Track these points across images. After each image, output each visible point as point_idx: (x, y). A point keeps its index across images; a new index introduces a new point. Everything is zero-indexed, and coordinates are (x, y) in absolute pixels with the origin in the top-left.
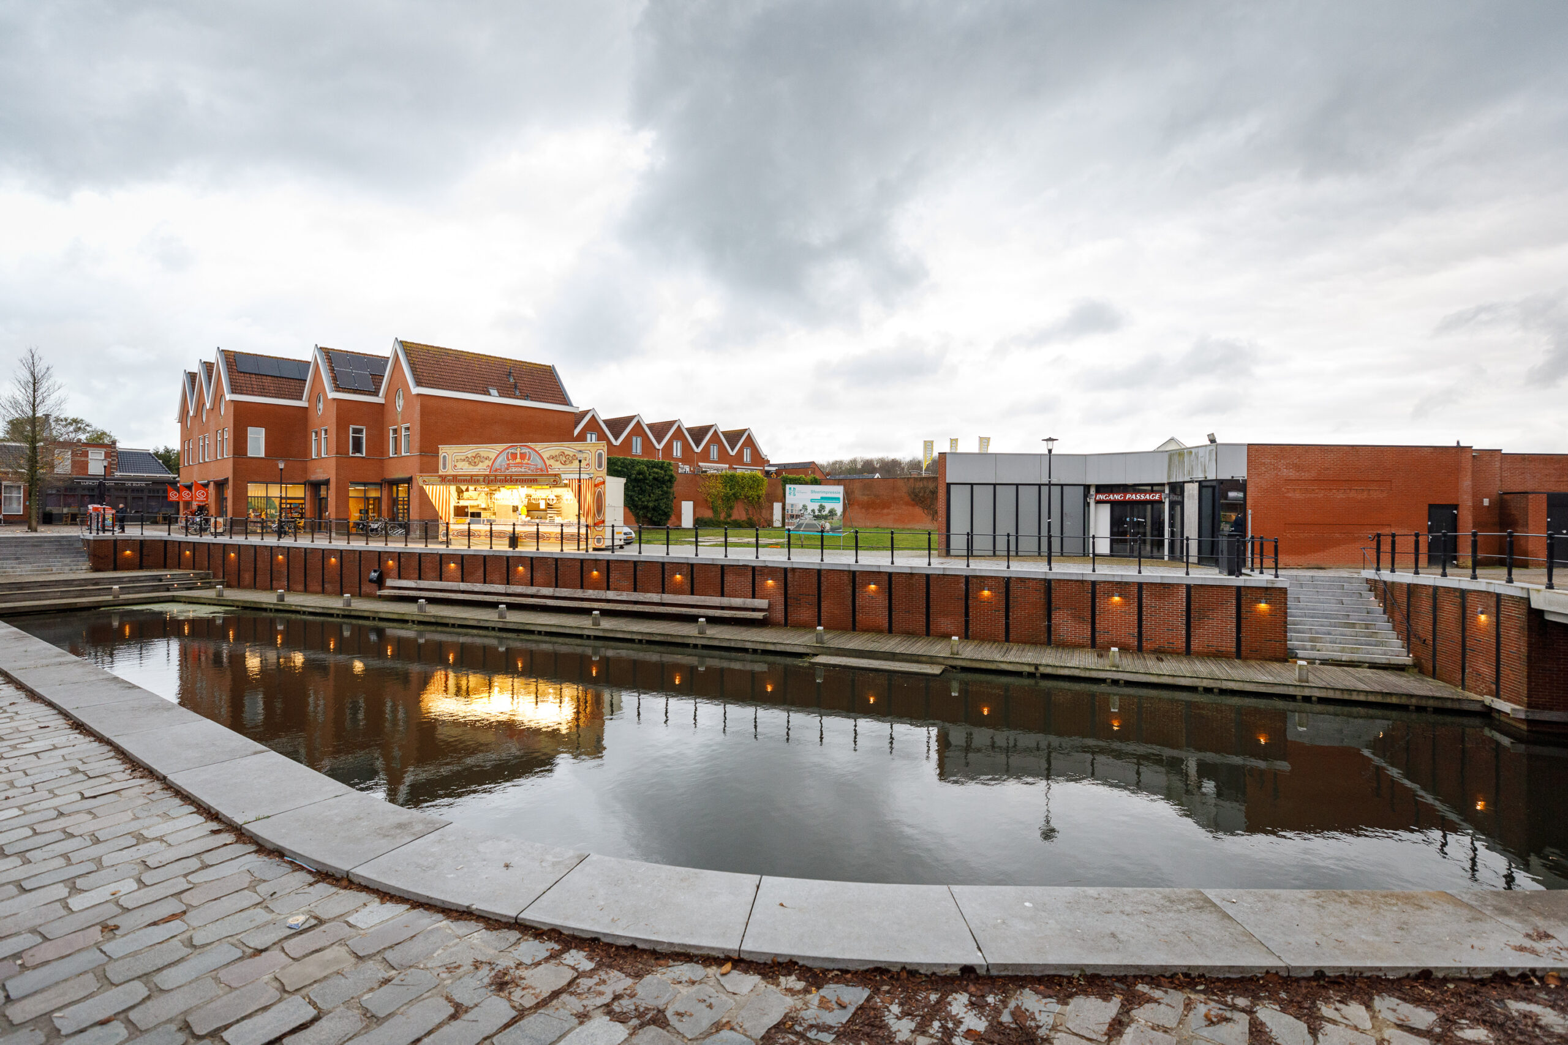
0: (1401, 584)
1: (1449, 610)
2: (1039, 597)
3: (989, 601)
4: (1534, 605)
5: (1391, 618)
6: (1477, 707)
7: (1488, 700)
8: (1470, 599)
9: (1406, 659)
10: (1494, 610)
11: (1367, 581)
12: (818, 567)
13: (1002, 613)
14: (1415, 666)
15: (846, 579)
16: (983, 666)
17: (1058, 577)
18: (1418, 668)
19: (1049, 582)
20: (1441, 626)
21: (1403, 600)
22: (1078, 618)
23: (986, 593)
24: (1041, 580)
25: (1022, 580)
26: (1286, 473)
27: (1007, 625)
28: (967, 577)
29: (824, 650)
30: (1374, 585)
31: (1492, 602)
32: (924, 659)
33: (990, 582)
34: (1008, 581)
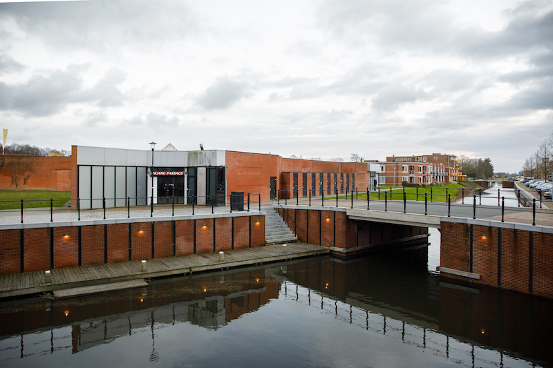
0: (292, 209)
1: (313, 218)
2: (168, 231)
3: (142, 236)
4: (347, 214)
5: (287, 222)
6: (328, 251)
7: (332, 248)
8: (323, 214)
9: (296, 238)
10: (333, 217)
11: (275, 209)
12: (21, 228)
13: (150, 242)
14: (298, 239)
15: (45, 233)
16: (163, 274)
17: (179, 219)
18: (300, 240)
19: (174, 222)
20: (310, 224)
21: (293, 216)
22: (188, 240)
23: (141, 232)
24: (170, 221)
25: (160, 222)
26: (237, 164)
27: (153, 248)
28: (130, 224)
29: (56, 287)
30: (278, 210)
31: (332, 214)
32: (129, 278)
33: (143, 226)
34: (153, 224)
